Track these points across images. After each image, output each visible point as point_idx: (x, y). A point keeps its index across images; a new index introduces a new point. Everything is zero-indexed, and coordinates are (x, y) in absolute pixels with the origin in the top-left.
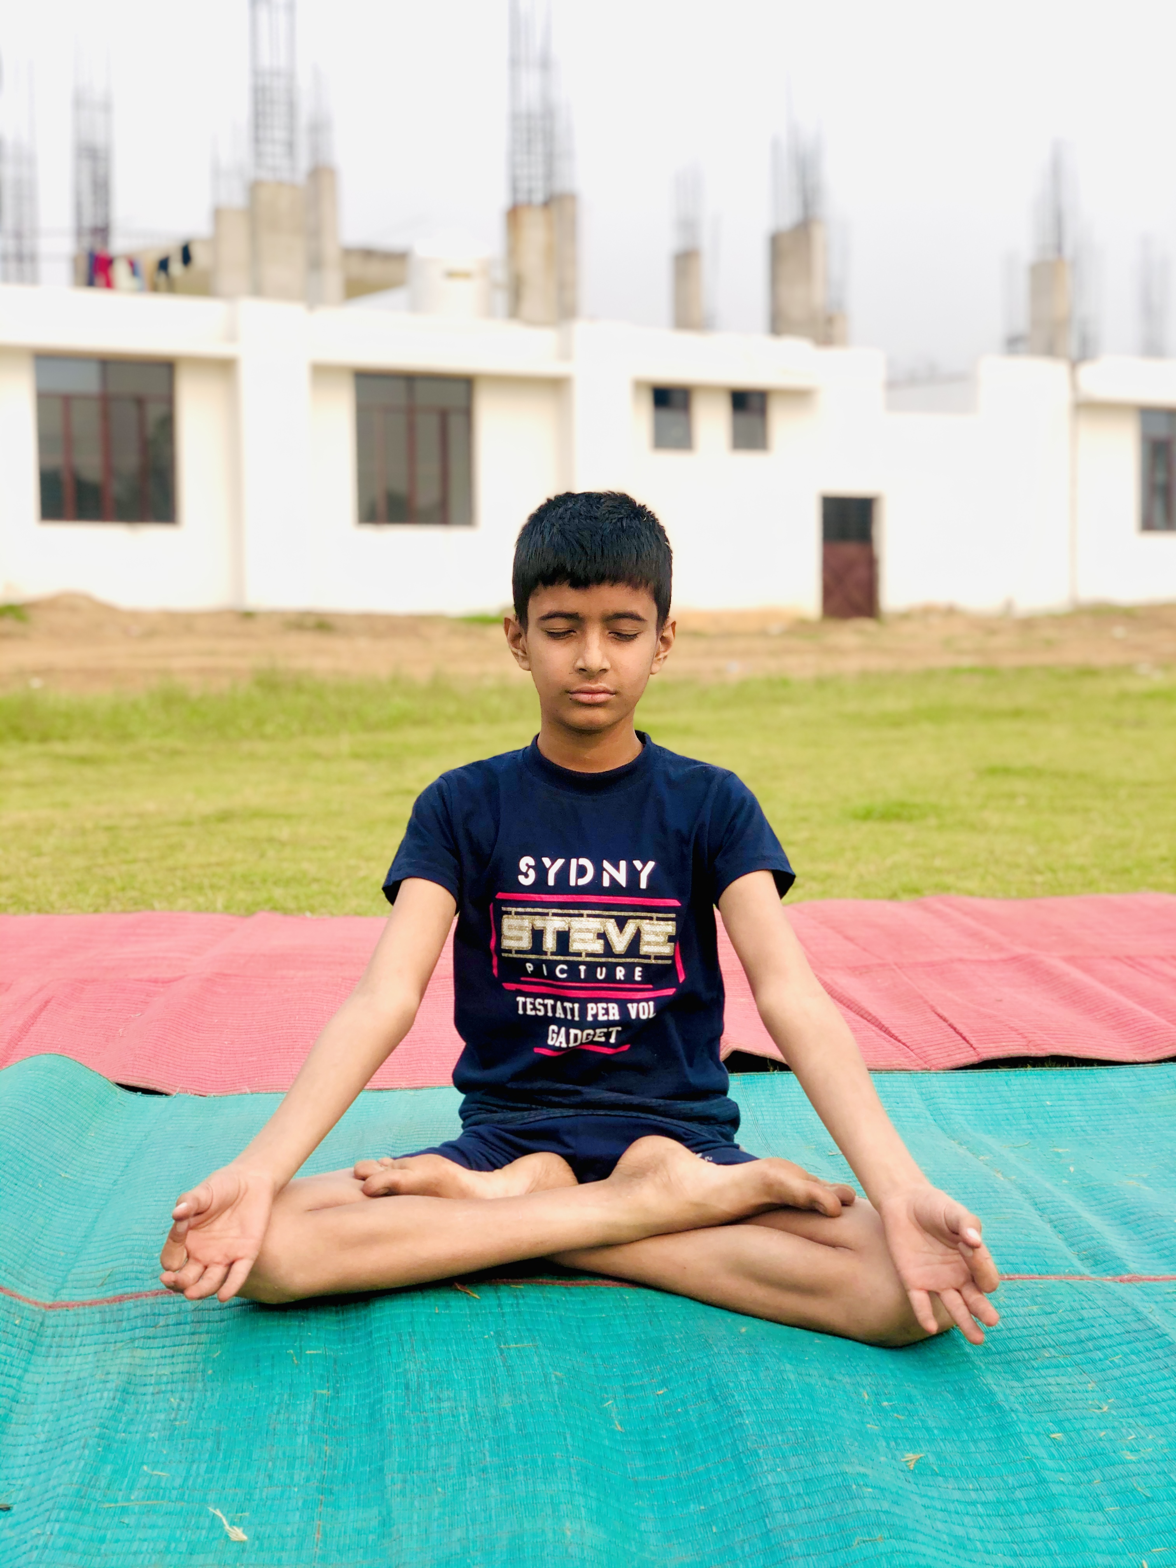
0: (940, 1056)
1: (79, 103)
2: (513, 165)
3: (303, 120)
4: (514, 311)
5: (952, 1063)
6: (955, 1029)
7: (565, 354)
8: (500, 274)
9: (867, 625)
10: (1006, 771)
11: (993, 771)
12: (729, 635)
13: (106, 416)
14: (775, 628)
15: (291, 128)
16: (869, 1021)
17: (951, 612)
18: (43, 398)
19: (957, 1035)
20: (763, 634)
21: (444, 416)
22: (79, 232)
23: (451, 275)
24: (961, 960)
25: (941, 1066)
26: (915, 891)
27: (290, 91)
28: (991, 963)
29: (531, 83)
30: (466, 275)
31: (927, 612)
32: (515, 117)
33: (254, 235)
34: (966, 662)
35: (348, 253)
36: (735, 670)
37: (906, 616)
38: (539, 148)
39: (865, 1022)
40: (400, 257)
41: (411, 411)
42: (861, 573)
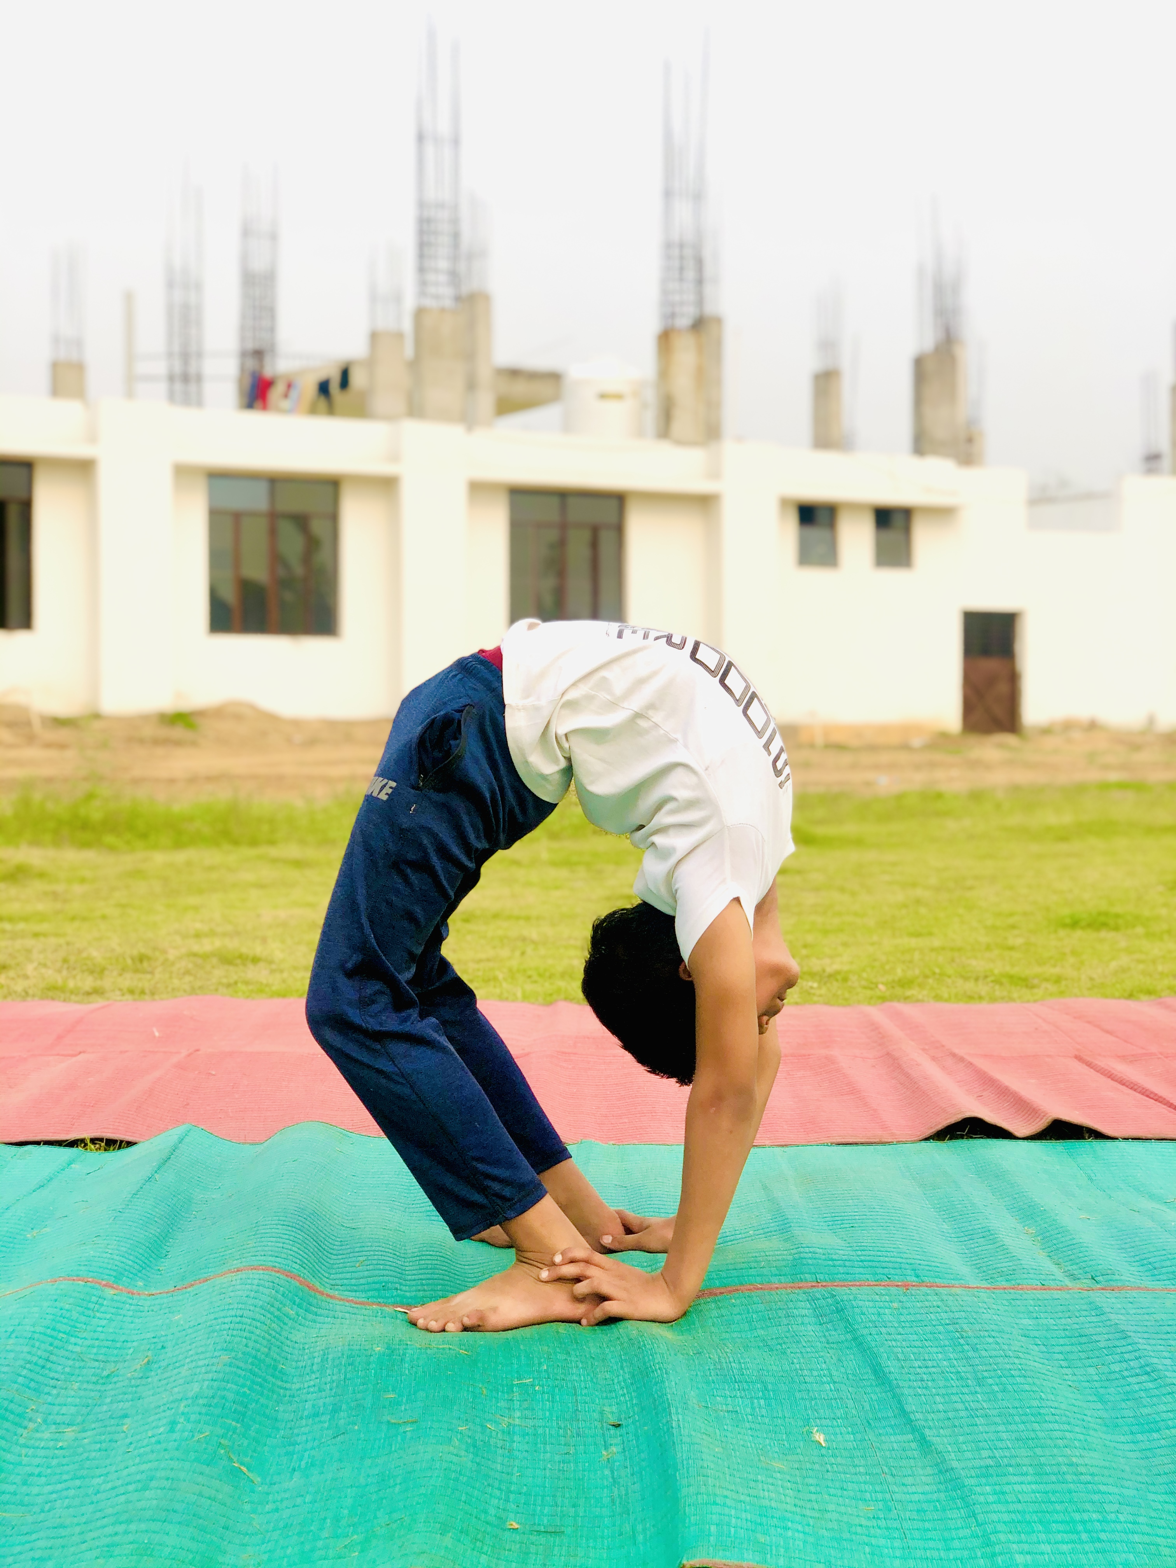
1: (246, 232)
2: (665, 292)
3: (464, 249)
4: (664, 431)
7: (715, 474)
8: (650, 396)
9: (1009, 739)
12: (873, 748)
13: (273, 532)
14: (916, 742)
17: (1093, 726)
18: (215, 514)
20: (905, 747)
21: (595, 530)
22: (244, 354)
23: (603, 396)
26: (1150, 992)
27: (455, 221)
29: (683, 211)
30: (618, 397)
31: (1068, 726)
32: (668, 245)
34: (1114, 777)
36: (885, 783)
37: (1046, 731)
38: (690, 274)
40: (554, 378)
41: (563, 526)
42: (1003, 688)
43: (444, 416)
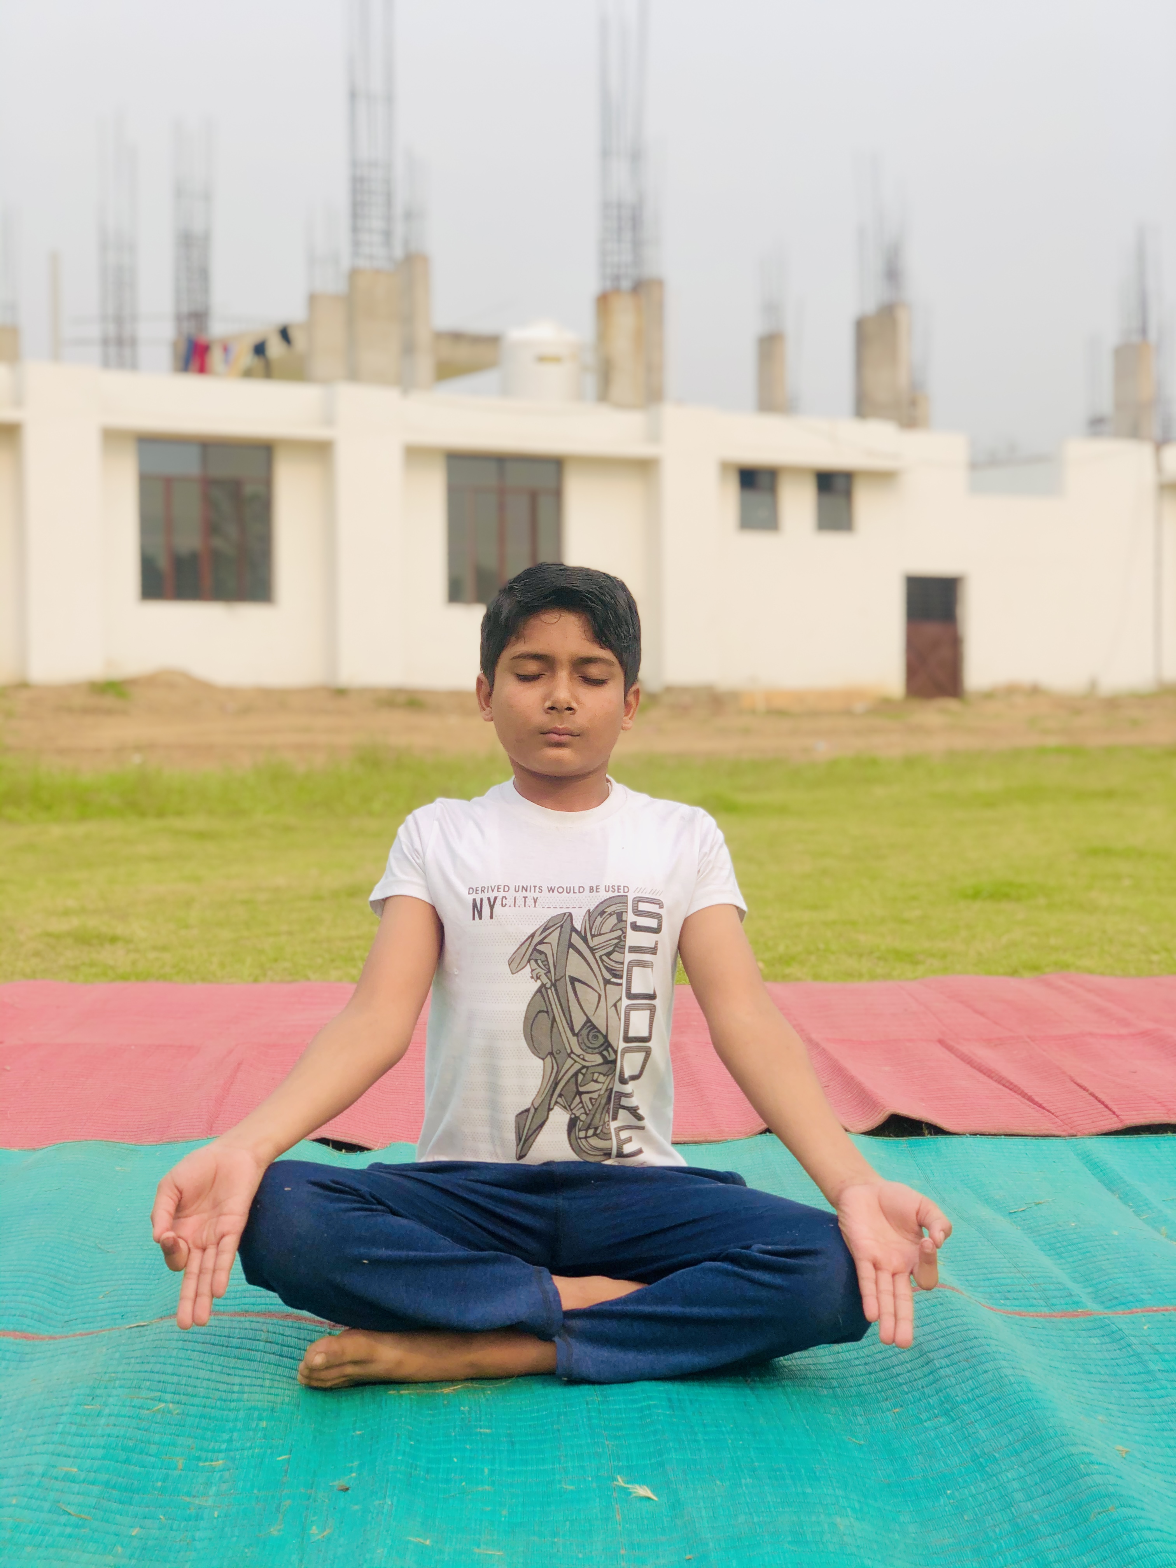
0: (1084, 1122)
1: (179, 192)
2: (603, 253)
3: (399, 210)
4: (604, 394)
5: (1097, 1129)
6: (1096, 1098)
7: (654, 435)
9: (951, 704)
10: (1108, 852)
11: (1094, 852)
12: (815, 714)
13: (208, 500)
14: (859, 707)
15: (389, 218)
16: (1011, 1089)
17: (1035, 691)
18: (146, 481)
19: (1099, 1103)
20: (848, 712)
21: (534, 497)
22: (179, 318)
23: (542, 359)
24: (1091, 1034)
25: (1086, 1132)
26: (1035, 968)
27: (388, 182)
28: (1120, 1037)
29: (621, 171)
30: (555, 359)
31: (1011, 691)
32: (606, 205)
33: (351, 322)
34: (1052, 741)
35: (440, 336)
36: (823, 748)
37: (989, 695)
38: (628, 236)
39: (1008, 1091)
40: (493, 341)
41: (502, 492)
42: (945, 653)
43: (379, 379)
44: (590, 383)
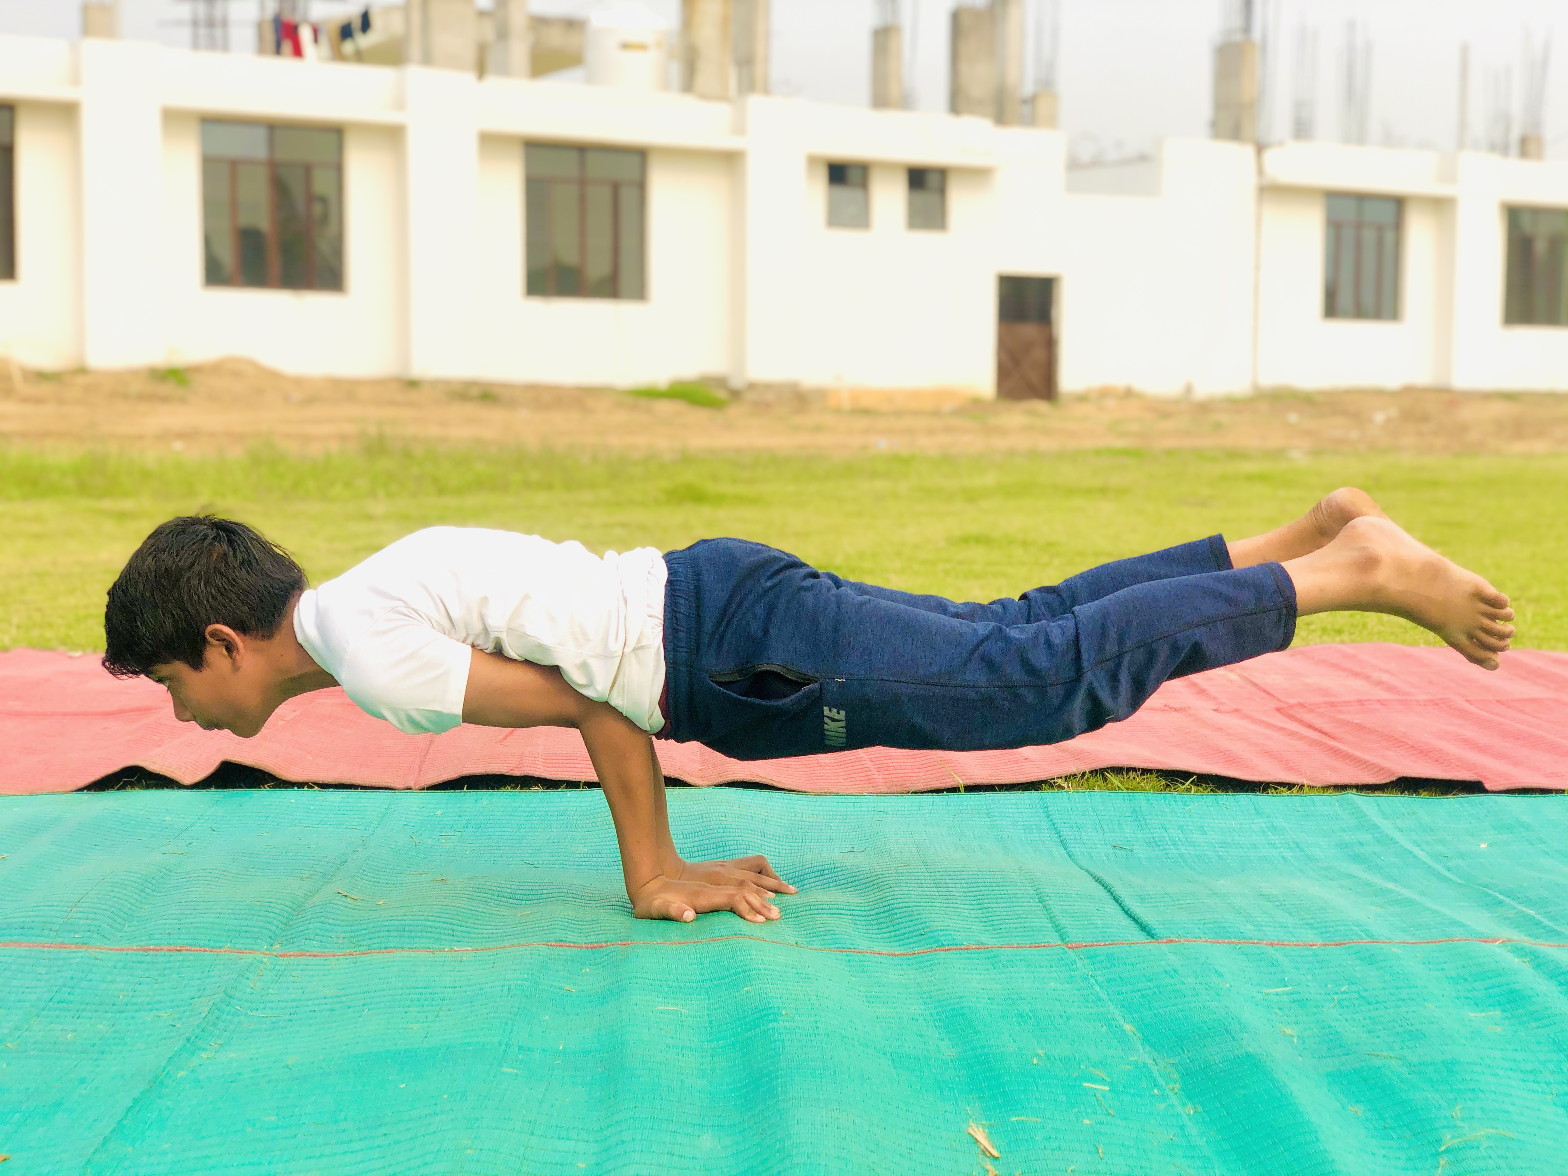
4: (688, 85)
7: (740, 129)
8: (675, 46)
13: (273, 182)
14: (947, 407)
18: (209, 162)
20: (935, 412)
21: (616, 187)
23: (625, 46)
30: (642, 47)
31: (1104, 393)
37: (1082, 398)
40: (578, 25)
41: (582, 182)
42: (1039, 354)
43: (453, 62)
44: (676, 70)
